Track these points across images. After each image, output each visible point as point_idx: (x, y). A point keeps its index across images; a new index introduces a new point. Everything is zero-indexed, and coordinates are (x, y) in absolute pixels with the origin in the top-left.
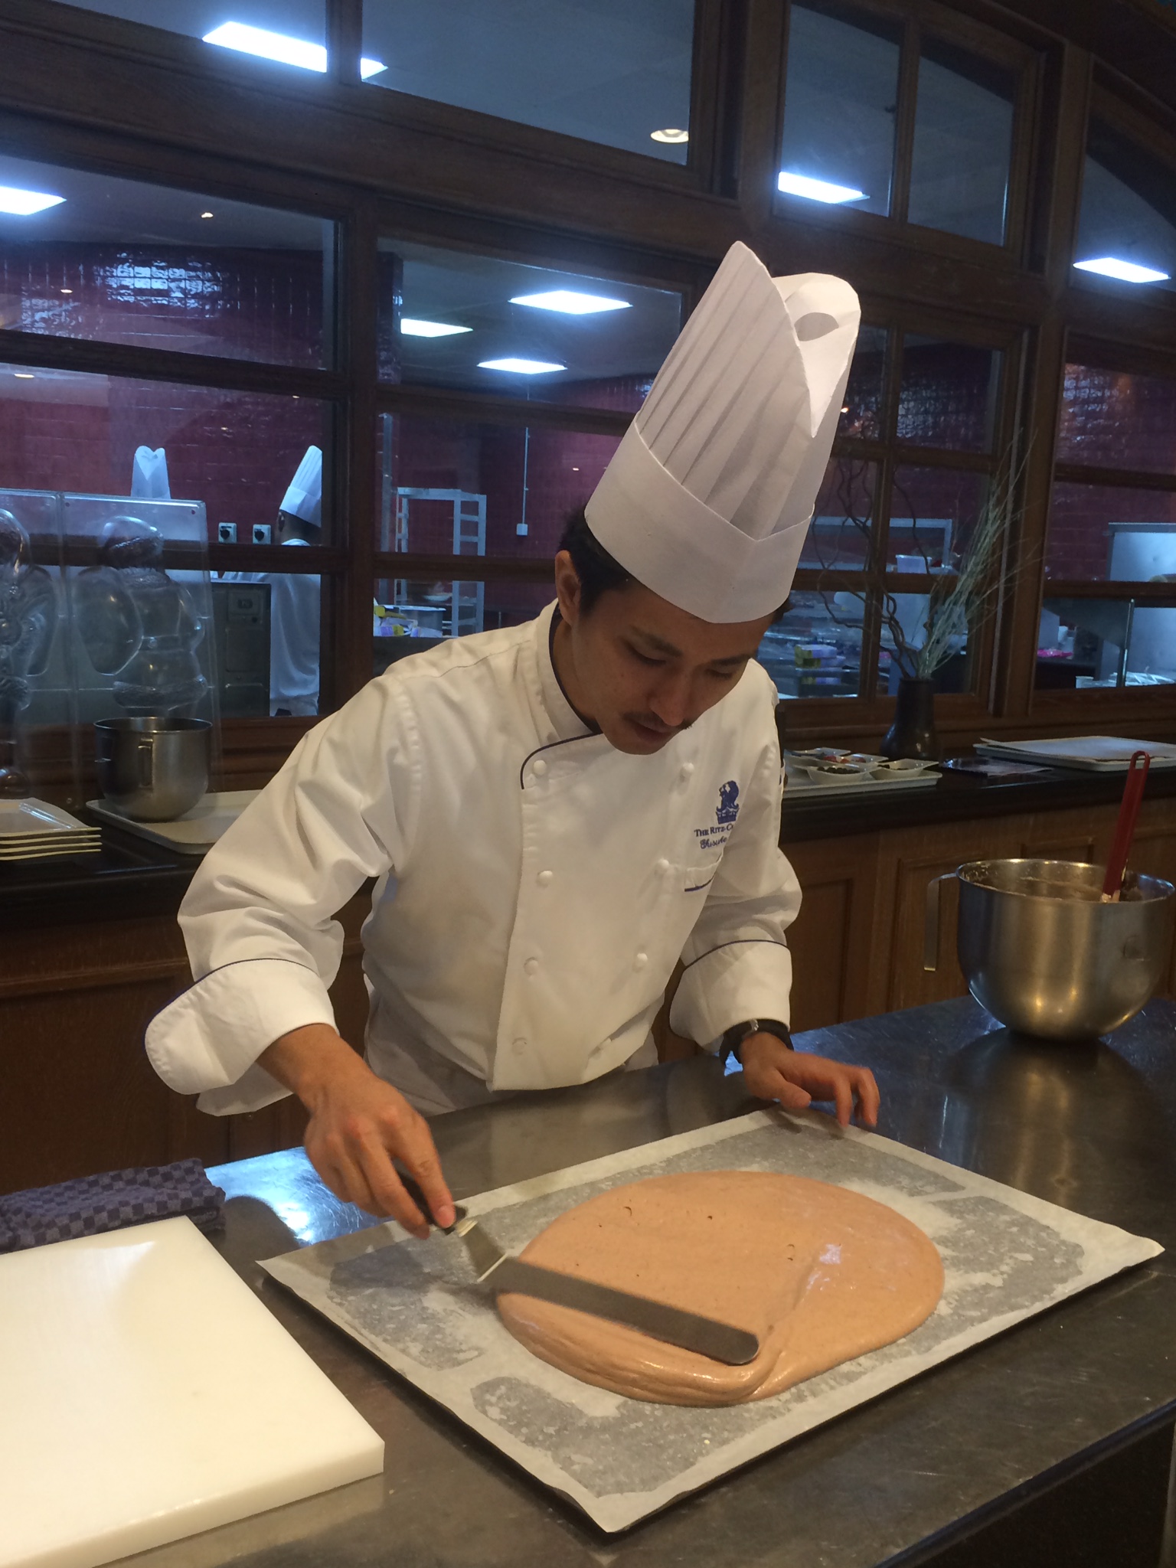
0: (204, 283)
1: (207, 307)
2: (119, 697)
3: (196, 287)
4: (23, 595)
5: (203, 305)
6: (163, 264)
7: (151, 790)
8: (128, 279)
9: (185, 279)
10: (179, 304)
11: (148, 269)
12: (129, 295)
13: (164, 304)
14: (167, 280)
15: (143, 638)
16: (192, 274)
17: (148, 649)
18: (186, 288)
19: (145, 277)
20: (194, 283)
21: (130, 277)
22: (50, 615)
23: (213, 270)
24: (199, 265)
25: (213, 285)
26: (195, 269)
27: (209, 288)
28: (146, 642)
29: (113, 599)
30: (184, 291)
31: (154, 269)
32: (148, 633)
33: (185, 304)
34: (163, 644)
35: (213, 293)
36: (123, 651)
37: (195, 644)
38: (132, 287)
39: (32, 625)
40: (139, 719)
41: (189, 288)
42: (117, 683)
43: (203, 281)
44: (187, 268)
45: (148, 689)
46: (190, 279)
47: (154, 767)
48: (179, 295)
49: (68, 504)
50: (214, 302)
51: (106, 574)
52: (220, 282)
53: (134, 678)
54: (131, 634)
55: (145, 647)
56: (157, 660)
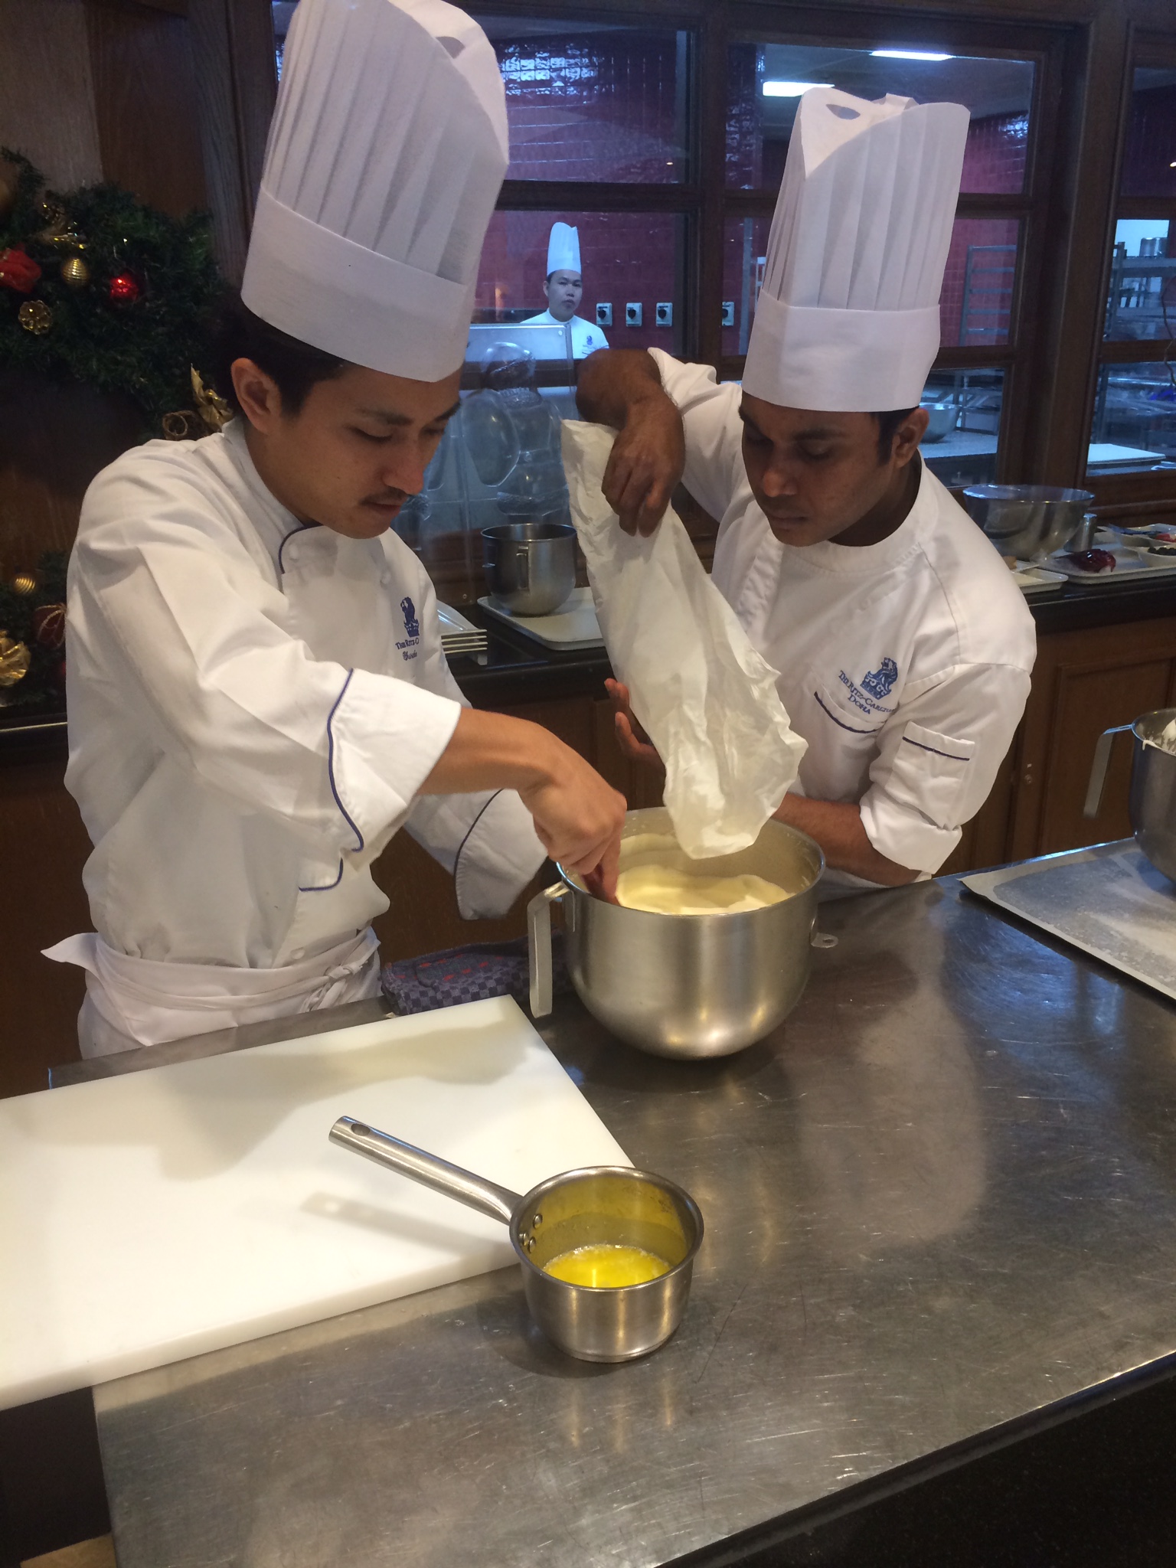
0: (581, 70)
1: (585, 94)
2: (502, 506)
3: (574, 74)
5: (581, 92)
6: (545, 55)
7: (528, 590)
8: (514, 73)
9: (565, 68)
10: (560, 93)
11: (532, 61)
12: (516, 88)
13: (546, 94)
14: (549, 70)
15: (520, 452)
16: (572, 61)
17: (525, 462)
18: (566, 76)
19: (530, 70)
20: (573, 70)
21: (517, 71)
23: (589, 56)
24: (578, 53)
25: (590, 70)
26: (574, 57)
27: (586, 73)
28: (522, 457)
29: (493, 419)
30: (564, 79)
31: (538, 60)
32: (524, 447)
33: (565, 93)
34: (537, 458)
35: (589, 79)
36: (504, 466)
38: (519, 80)
40: (518, 526)
41: (568, 76)
42: (499, 493)
43: (581, 67)
44: (567, 57)
45: (525, 497)
46: (570, 66)
47: (530, 571)
48: (559, 84)
50: (591, 89)
51: (489, 396)
52: (596, 66)
53: (513, 488)
54: (510, 450)
55: (522, 461)
56: (532, 472)
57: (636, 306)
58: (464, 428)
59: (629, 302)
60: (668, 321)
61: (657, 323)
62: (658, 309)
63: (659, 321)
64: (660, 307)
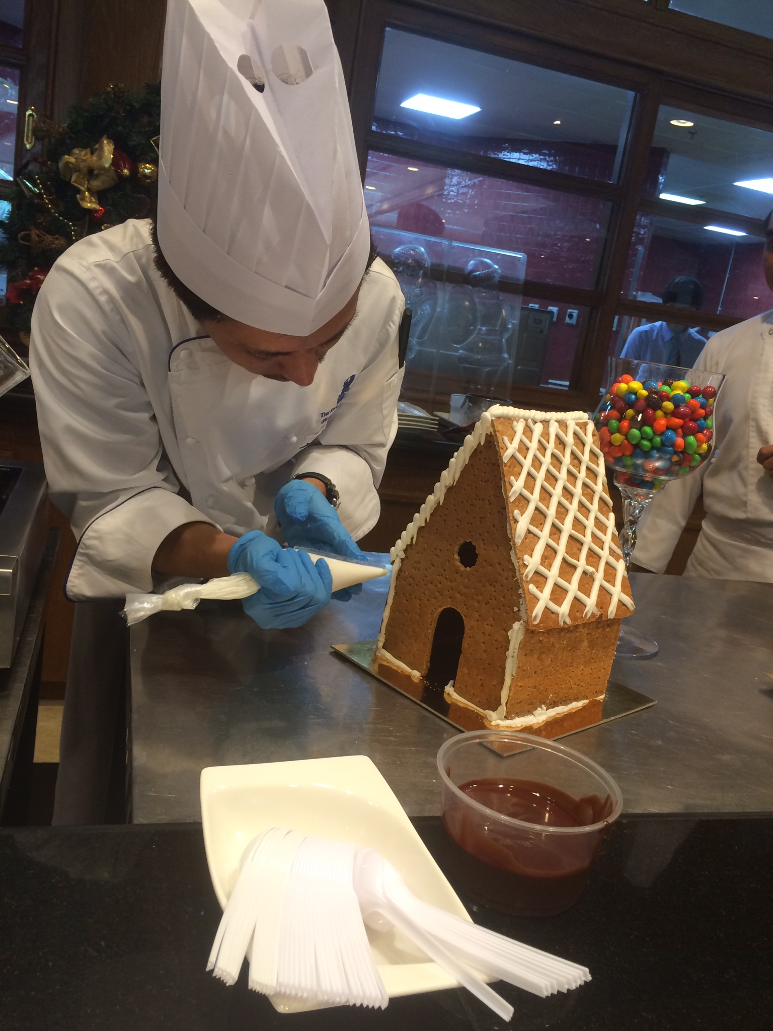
4: (422, 294)
6: (527, 151)
9: (538, 160)
15: (479, 327)
16: (542, 157)
17: (481, 334)
22: (433, 309)
23: (554, 156)
24: (547, 152)
25: (554, 164)
26: (545, 155)
28: (480, 330)
29: (467, 303)
32: (483, 325)
34: (489, 333)
35: (553, 169)
36: (468, 333)
37: (506, 336)
39: (423, 310)
42: (461, 351)
43: (548, 162)
44: (540, 154)
45: (477, 356)
46: (541, 160)
49: (453, 248)
52: (558, 162)
53: (470, 349)
54: (474, 323)
55: (479, 334)
56: (483, 341)
57: (555, 309)
58: (447, 306)
59: (551, 306)
60: (574, 321)
61: (566, 321)
62: (568, 313)
63: (567, 320)
64: (570, 312)
